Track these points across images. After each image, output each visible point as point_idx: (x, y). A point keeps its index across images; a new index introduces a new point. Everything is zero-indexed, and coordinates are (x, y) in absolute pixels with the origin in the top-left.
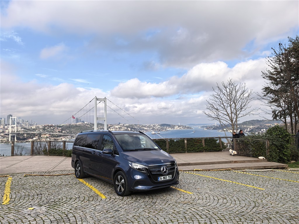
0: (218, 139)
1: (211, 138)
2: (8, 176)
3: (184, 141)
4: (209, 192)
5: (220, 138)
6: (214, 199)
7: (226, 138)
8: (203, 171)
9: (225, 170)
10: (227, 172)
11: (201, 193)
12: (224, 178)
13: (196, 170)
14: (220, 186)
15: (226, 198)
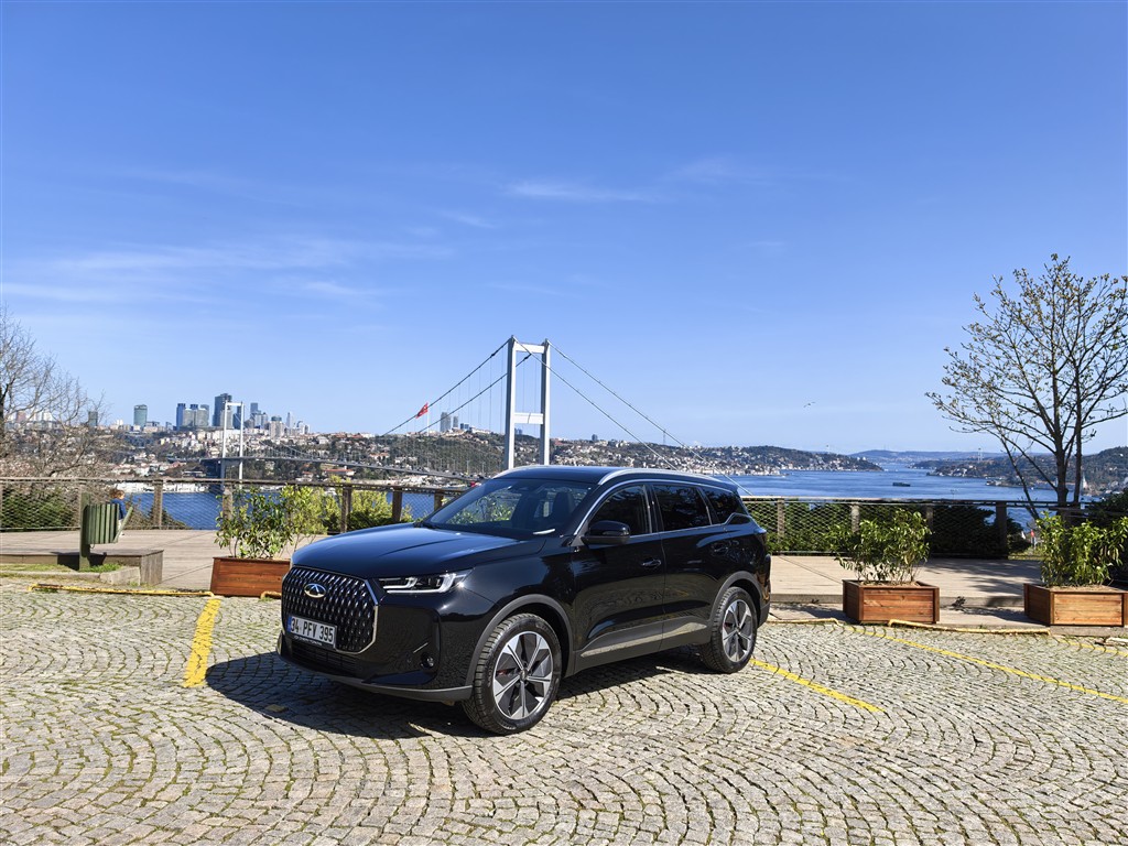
0: (993, 508)
1: (963, 502)
2: (209, 596)
3: (849, 511)
4: (954, 712)
5: (1001, 505)
6: (976, 741)
7: (1028, 508)
8: (927, 629)
9: (1023, 633)
10: (1032, 641)
11: (917, 713)
12: (1019, 664)
13: (894, 625)
14: (1001, 691)
15: (1028, 743)
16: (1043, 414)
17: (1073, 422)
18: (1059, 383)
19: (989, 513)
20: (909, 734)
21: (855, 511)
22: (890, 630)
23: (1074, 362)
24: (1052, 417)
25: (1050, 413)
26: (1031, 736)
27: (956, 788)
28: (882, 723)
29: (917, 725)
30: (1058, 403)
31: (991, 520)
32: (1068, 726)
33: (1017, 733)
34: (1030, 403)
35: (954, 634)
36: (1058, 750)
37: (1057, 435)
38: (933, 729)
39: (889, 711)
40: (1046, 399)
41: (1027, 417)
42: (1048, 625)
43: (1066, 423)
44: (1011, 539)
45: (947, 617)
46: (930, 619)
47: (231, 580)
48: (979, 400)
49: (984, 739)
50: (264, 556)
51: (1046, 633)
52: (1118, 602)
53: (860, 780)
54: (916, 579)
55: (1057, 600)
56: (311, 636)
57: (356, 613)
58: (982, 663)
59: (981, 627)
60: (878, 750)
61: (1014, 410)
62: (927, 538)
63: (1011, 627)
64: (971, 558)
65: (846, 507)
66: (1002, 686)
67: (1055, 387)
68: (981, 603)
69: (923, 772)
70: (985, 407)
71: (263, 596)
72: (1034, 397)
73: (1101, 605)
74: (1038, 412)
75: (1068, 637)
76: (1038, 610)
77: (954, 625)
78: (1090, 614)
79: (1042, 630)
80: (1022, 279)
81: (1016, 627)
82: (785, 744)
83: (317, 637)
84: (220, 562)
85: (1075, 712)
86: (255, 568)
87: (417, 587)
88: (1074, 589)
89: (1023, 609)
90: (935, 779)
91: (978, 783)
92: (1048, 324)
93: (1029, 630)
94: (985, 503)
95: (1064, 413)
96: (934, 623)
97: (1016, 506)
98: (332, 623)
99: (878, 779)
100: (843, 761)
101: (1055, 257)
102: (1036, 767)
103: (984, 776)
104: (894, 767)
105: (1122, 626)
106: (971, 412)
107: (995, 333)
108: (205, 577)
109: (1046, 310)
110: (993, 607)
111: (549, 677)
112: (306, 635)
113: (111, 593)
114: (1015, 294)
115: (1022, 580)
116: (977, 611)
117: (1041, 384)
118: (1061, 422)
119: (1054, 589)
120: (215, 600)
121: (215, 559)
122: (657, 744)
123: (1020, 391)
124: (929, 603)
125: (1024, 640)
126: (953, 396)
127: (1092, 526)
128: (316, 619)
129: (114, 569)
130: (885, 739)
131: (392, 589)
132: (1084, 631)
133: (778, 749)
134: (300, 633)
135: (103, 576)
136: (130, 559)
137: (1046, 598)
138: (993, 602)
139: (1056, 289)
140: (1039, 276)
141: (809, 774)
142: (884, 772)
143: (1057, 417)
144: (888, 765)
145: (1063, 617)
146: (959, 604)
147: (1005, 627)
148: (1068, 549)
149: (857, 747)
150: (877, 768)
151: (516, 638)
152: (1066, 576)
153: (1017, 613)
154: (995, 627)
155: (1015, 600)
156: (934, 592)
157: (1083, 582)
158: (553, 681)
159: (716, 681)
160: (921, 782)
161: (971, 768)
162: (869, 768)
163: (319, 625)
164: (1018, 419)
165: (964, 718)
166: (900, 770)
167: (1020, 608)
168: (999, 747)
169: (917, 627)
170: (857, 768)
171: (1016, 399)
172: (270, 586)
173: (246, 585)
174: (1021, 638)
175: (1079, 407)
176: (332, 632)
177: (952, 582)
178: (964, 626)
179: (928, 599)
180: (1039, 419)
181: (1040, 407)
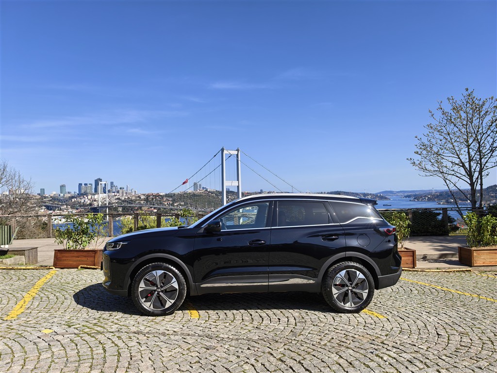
1: (426, 209)
2: (52, 269)
4: (426, 317)
5: (445, 210)
6: (438, 334)
7: (457, 211)
8: (410, 271)
9: (459, 271)
10: (463, 275)
11: (405, 318)
12: (458, 288)
14: (450, 303)
15: (467, 334)
16: (463, 166)
17: (478, 169)
19: (439, 214)
20: (401, 332)
23: (478, 140)
24: (468, 167)
25: (467, 165)
26: (468, 330)
27: (428, 367)
28: (386, 325)
29: (405, 326)
30: (470, 160)
32: (488, 322)
33: (460, 328)
34: (457, 161)
35: (424, 273)
36: (485, 338)
37: (470, 176)
38: (414, 328)
39: (390, 318)
40: (465, 158)
41: (456, 168)
42: (471, 266)
43: (475, 169)
44: (450, 225)
45: (420, 265)
46: (412, 266)
47: (64, 260)
48: (432, 161)
49: (442, 332)
50: (81, 248)
51: (470, 271)
53: (371, 364)
54: (404, 246)
55: (475, 254)
58: (439, 288)
59: (437, 269)
60: (382, 343)
61: (449, 165)
62: (409, 226)
63: (453, 268)
64: (431, 235)
66: (450, 301)
67: (469, 152)
68: (435, 257)
69: (408, 356)
70: (435, 164)
71: (79, 267)
72: (459, 158)
74: (461, 165)
75: (481, 272)
76: (465, 259)
77: (424, 269)
78: (492, 260)
79: (468, 269)
80: (451, 101)
81: (455, 268)
82: (329, 342)
84: (57, 252)
85: (491, 313)
86: (76, 254)
88: (483, 248)
89: (458, 259)
90: (415, 361)
91: (441, 363)
92: (465, 122)
93: (461, 269)
94: (437, 209)
95: (473, 165)
96: (414, 268)
97: (452, 210)
99: (382, 363)
100: (362, 351)
101: (467, 90)
102: (473, 350)
103: (444, 357)
104: (391, 354)
106: (429, 167)
107: (439, 128)
109: (464, 115)
110: (441, 259)
113: (4, 269)
114: (448, 108)
115: (455, 245)
116: (436, 261)
117: (462, 152)
118: (472, 170)
119: (473, 248)
120: (55, 271)
121: (55, 250)
122: (256, 345)
123: (453, 155)
124: (411, 258)
125: (459, 274)
126: (420, 160)
127: (492, 217)
129: (11, 257)
130: (386, 335)
132: (489, 269)
133: (325, 345)
135: (4, 261)
136: (20, 252)
137: (470, 253)
138: (442, 256)
139: (468, 105)
140: (460, 99)
141: (341, 361)
142: (385, 358)
144: (388, 352)
145: (478, 262)
146: (425, 258)
147: (449, 268)
148: (480, 229)
149: (370, 341)
150: (381, 355)
152: (479, 242)
153: (455, 261)
154: (444, 268)
155: (453, 255)
156: (413, 252)
157: (487, 244)
160: (407, 364)
161: (436, 352)
162: (377, 355)
164: (451, 169)
165: (431, 320)
166: (395, 355)
167: (456, 259)
168: (451, 337)
169: (405, 270)
170: (370, 355)
171: (450, 159)
172: (83, 263)
173: (71, 263)
174: (458, 274)
175: (481, 161)
177: (422, 247)
178: (429, 269)
179: (411, 256)
180: (462, 168)
181: (462, 162)
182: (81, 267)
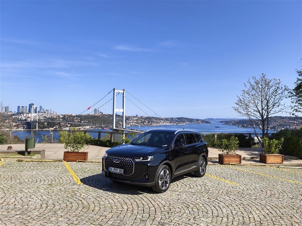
0: (248, 135)
1: (241, 134)
2: (63, 161)
3: (214, 136)
4: (254, 184)
5: (250, 134)
6: (262, 191)
7: (255, 135)
8: (239, 165)
9: (260, 165)
10: (263, 167)
11: (247, 185)
12: (263, 173)
13: (231, 164)
14: (262, 179)
15: (272, 191)
16: (259, 112)
17: (266, 114)
18: (263, 104)
19: (247, 136)
20: (247, 190)
21: (216, 136)
22: (230, 166)
23: (267, 99)
24: (261, 113)
25: (261, 112)
26: (273, 189)
27: (262, 201)
28: (240, 187)
29: (248, 187)
30: (262, 109)
31: (247, 138)
32: (279, 186)
33: (269, 188)
34: (256, 109)
35: (245, 166)
36: (279, 192)
37: (262, 117)
38: (252, 188)
39: (240, 185)
40: (260, 108)
41: (255, 113)
42: (265, 163)
43: (264, 114)
44: (252, 142)
45: (243, 162)
46: (239, 163)
47: (69, 157)
48: (244, 108)
49: (263, 190)
50: (76, 151)
51: (265, 165)
52: (281, 158)
53: (242, 200)
54: (236, 153)
55: (267, 158)
56: (116, 171)
57: (129, 166)
58: (255, 173)
59: (251, 164)
60: (242, 193)
61: (252, 111)
62: (238, 144)
63: (257, 164)
64: (243, 147)
65: (214, 135)
67: (262, 106)
68: (249, 158)
69: (254, 198)
70: (245, 110)
71: (77, 161)
72: (257, 108)
73: (277, 158)
75: (270, 166)
76: (263, 160)
77: (245, 164)
78: (275, 161)
79: (264, 165)
80: (254, 79)
81: (258, 164)
82: (222, 193)
83: (118, 172)
84: (65, 153)
85: (279, 183)
86: (75, 154)
87: (142, 160)
88: (271, 155)
89: (259, 160)
90: (257, 199)
91: (266, 199)
92: (261, 90)
93: (261, 165)
94: (246, 134)
95: (264, 112)
96: (240, 164)
97: (253, 134)
98: (122, 168)
99: (246, 199)
100: (236, 196)
101: (263, 74)
102: (276, 196)
103: (267, 198)
104: (247, 196)
105: (282, 163)
106: (242, 111)
107: (248, 92)
108: (62, 157)
109: (260, 87)
110: (252, 159)
111: (169, 179)
112: (114, 171)
113: (37, 161)
114: (253, 83)
115: (256, 153)
116: (249, 160)
117: (259, 104)
118: (263, 114)
119: (267, 155)
120: (65, 162)
122: (195, 194)
123: (254, 106)
124: (239, 159)
125: (261, 167)
126: (238, 107)
127: (275, 140)
128: (117, 168)
129: (35, 155)
130: (243, 191)
131: (137, 160)
132: (274, 165)
133: (221, 194)
134: (113, 171)
135: (32, 157)
136: (38, 152)
137: (265, 157)
138: (252, 158)
139: (263, 81)
140: (258, 78)
141: (231, 199)
142: (246, 198)
143: (262, 113)
144: (246, 196)
145: (269, 161)
146: (244, 159)
147: (256, 164)
148: (270, 145)
149: (238, 193)
150: (244, 197)
151: (163, 171)
152: (269, 152)
153: (257, 161)
154: (254, 164)
155: (257, 158)
156: (240, 156)
157: (273, 153)
158: (170, 180)
159: (199, 179)
160: (255, 200)
161: (263, 196)
162: (243, 197)
163: (118, 169)
164: (253, 113)
165: (257, 186)
166: (249, 197)
167: (258, 159)
168: (267, 191)
169: (236, 165)
170: (240, 197)
171: (253, 108)
172: (79, 159)
173: (72, 159)
174: (260, 167)
175: (268, 110)
176: (123, 171)
177: (243, 153)
178: (247, 164)
179: (239, 158)
180: (258, 113)
181: (259, 110)
182: (78, 161)
